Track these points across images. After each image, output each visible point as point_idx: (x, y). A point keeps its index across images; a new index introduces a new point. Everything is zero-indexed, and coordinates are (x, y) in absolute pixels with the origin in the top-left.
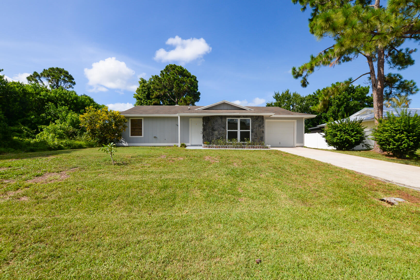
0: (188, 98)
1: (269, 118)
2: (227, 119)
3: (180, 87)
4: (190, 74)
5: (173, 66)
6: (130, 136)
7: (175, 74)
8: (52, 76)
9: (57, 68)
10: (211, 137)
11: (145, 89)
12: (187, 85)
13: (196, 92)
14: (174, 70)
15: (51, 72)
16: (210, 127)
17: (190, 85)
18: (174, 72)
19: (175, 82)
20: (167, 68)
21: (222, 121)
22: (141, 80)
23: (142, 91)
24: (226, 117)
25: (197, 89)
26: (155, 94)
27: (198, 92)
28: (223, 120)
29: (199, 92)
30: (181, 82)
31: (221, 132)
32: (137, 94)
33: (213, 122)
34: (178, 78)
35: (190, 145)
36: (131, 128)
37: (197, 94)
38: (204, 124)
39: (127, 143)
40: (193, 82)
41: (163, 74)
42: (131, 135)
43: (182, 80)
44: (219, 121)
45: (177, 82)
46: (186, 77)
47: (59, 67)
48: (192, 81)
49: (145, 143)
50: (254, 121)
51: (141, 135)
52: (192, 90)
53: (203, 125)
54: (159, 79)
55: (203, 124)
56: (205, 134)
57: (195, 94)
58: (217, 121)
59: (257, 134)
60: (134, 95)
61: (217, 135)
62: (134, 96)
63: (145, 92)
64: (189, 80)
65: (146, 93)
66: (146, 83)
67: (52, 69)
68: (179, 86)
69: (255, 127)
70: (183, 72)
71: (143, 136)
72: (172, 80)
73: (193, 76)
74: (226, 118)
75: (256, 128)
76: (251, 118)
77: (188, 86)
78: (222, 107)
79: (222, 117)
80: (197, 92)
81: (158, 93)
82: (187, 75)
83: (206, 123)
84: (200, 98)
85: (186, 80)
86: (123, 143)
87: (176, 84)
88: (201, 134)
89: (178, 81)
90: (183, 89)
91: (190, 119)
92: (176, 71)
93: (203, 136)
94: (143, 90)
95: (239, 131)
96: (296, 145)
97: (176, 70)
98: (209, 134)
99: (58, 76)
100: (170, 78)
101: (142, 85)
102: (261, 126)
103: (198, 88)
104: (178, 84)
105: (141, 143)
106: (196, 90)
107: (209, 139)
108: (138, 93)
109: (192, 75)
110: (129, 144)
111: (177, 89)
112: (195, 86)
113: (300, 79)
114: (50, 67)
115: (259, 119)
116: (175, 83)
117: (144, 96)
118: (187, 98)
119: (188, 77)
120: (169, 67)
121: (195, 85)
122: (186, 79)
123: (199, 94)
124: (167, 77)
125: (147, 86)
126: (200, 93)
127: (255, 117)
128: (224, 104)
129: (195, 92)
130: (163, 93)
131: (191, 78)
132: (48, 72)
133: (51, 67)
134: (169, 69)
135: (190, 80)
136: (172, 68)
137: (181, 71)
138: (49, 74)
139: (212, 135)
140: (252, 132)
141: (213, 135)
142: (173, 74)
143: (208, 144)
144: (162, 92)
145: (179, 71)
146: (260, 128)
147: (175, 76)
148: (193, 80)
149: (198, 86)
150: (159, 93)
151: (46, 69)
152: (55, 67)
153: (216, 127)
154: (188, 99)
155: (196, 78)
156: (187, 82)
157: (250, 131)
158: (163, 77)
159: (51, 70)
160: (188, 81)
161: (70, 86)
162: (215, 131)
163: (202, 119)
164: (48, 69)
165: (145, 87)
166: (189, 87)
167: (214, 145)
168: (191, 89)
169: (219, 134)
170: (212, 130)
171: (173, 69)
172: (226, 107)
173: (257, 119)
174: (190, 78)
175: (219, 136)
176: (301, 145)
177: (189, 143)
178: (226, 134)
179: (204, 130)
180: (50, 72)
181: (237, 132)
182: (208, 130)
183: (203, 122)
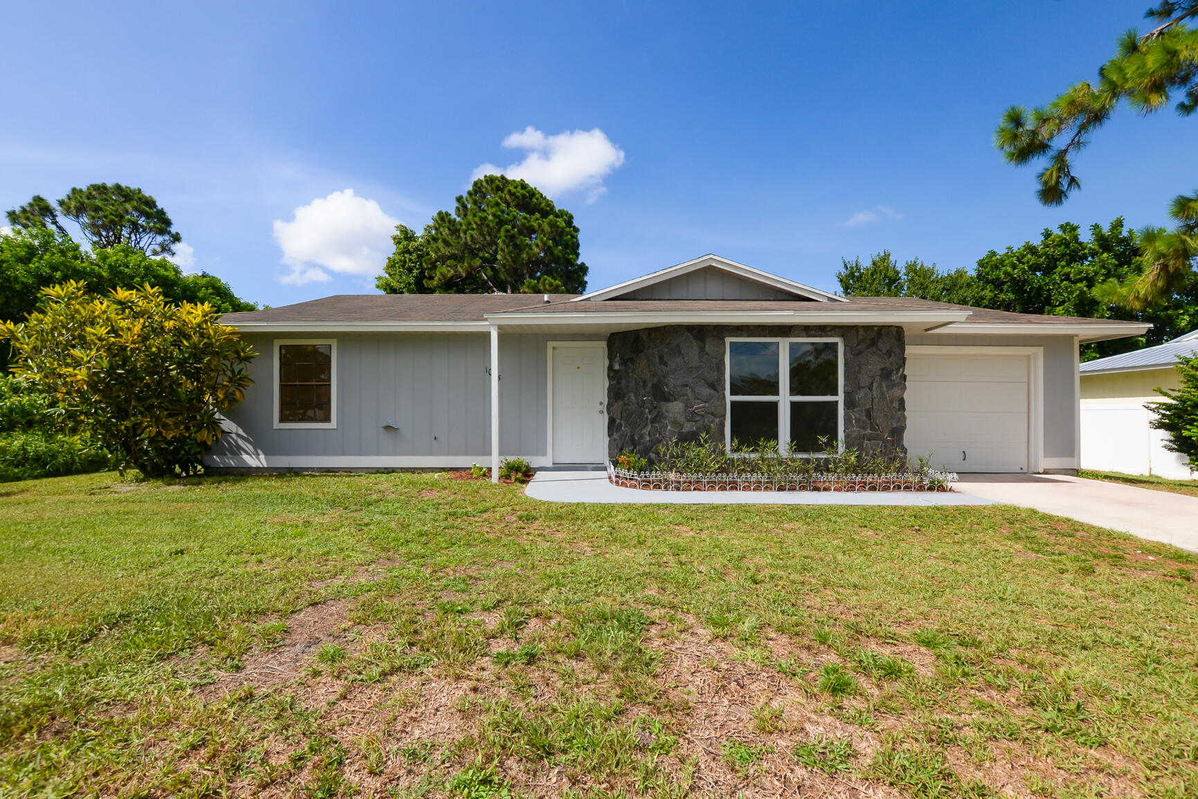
0: (547, 282)
1: (928, 336)
2: (728, 340)
3: (519, 248)
4: (550, 205)
5: (496, 178)
6: (277, 425)
7: (503, 206)
8: (94, 211)
9: (118, 187)
10: (649, 428)
11: (410, 260)
12: (541, 240)
13: (573, 265)
14: (502, 192)
15: (95, 198)
16: (645, 382)
17: (554, 239)
18: (501, 198)
19: (502, 230)
20: (479, 188)
21: (702, 349)
22: (398, 233)
23: (403, 266)
24: (721, 331)
25: (577, 255)
26: (438, 275)
27: (579, 262)
28: (708, 348)
29: (583, 263)
30: (520, 233)
31: (698, 406)
32: (387, 276)
33: (661, 358)
34: (510, 218)
35: (550, 465)
36: (282, 387)
37: (575, 272)
38: (617, 367)
39: (266, 454)
40: (563, 228)
41: (465, 207)
42: (282, 420)
43: (523, 225)
44: (691, 350)
45: (507, 231)
46: (537, 215)
47: (123, 185)
48: (558, 227)
49: (343, 454)
50: (860, 353)
51: (327, 419)
52: (559, 258)
53: (612, 373)
54: (452, 222)
55: (610, 368)
56: (617, 416)
57: (569, 271)
58: (677, 351)
59: (874, 414)
60: (379, 278)
61: (681, 419)
62: (377, 283)
63: (410, 270)
64: (548, 223)
65: (415, 271)
66: (415, 241)
67: (102, 189)
68: (516, 246)
69: (865, 381)
70: (531, 199)
71: (333, 424)
72: (491, 224)
73: (561, 214)
74: (722, 339)
75: (871, 388)
76: (843, 336)
77: (545, 244)
78: (697, 288)
79: (701, 332)
80: (577, 265)
81: (449, 271)
82: (542, 209)
83: (624, 362)
84: (586, 282)
85: (539, 224)
86: (245, 457)
87: (506, 236)
88: (601, 412)
89: (513, 227)
90: (527, 253)
91: (550, 345)
92: (508, 197)
93: (612, 422)
94: (405, 262)
95: (784, 400)
96: (1044, 463)
97: (506, 192)
98: (642, 413)
99: (116, 211)
100: (486, 218)
101: (401, 246)
102: (894, 378)
103: (580, 251)
104: (512, 237)
105: (325, 453)
106: (574, 257)
107: (642, 436)
108: (390, 275)
109: (560, 211)
110: (272, 458)
111: (510, 253)
112: (570, 243)
113: (1040, 163)
114: (94, 182)
115: (884, 345)
116: (502, 233)
117: (409, 284)
118: (544, 285)
119: (545, 214)
120: (484, 184)
121: (567, 241)
122: (537, 219)
123: (583, 269)
124: (475, 216)
125: (417, 249)
126: (587, 268)
127: (861, 332)
128: (709, 273)
129: (570, 263)
130: (467, 271)
131: (557, 216)
132: (84, 196)
133: (99, 182)
134: (484, 190)
135: (552, 225)
136: (494, 185)
137: (523, 195)
138: (82, 204)
139: (653, 421)
140: (849, 404)
141: (658, 417)
142: (497, 204)
143: (641, 470)
144: (461, 267)
145: (517, 197)
146: (891, 387)
147: (503, 212)
148: (561, 222)
149: (578, 245)
150: (452, 272)
151: (78, 187)
152: (109, 184)
153: (673, 382)
154: (547, 287)
155: (571, 217)
156: (543, 230)
157: (840, 398)
158: (465, 215)
159: (94, 193)
160: (546, 228)
161: (165, 249)
162: (668, 400)
163: (604, 344)
164: (85, 189)
165: (411, 254)
166: (549, 248)
167: (672, 476)
168: (556, 252)
169: (692, 416)
170: (655, 396)
171: (498, 189)
172: (714, 287)
173: (873, 343)
174: (551, 217)
175: (687, 428)
176: (1065, 463)
177: (544, 454)
178: (724, 416)
179: (616, 394)
180: (90, 196)
181: (774, 406)
182: (632, 396)
183: (611, 358)
